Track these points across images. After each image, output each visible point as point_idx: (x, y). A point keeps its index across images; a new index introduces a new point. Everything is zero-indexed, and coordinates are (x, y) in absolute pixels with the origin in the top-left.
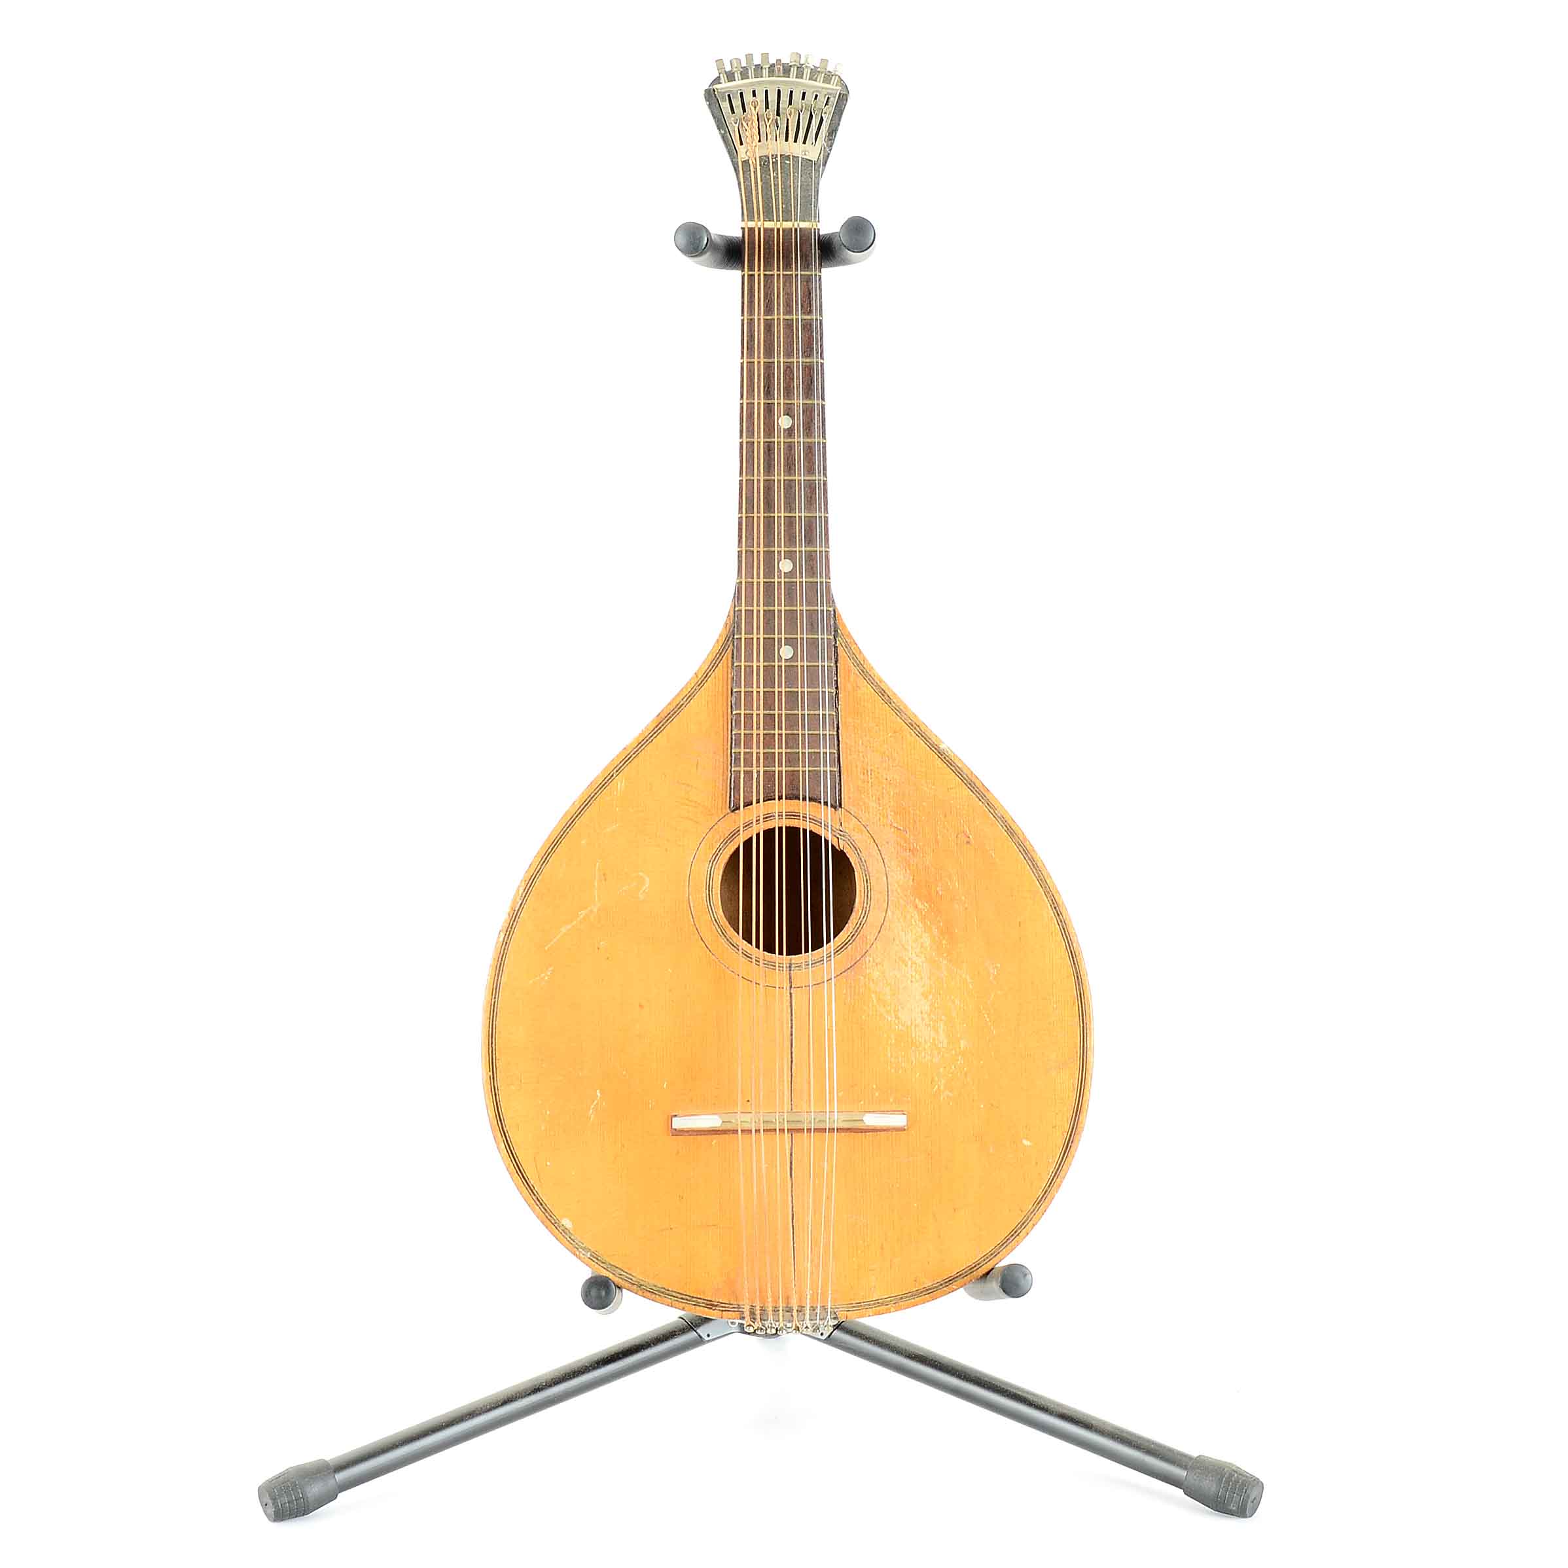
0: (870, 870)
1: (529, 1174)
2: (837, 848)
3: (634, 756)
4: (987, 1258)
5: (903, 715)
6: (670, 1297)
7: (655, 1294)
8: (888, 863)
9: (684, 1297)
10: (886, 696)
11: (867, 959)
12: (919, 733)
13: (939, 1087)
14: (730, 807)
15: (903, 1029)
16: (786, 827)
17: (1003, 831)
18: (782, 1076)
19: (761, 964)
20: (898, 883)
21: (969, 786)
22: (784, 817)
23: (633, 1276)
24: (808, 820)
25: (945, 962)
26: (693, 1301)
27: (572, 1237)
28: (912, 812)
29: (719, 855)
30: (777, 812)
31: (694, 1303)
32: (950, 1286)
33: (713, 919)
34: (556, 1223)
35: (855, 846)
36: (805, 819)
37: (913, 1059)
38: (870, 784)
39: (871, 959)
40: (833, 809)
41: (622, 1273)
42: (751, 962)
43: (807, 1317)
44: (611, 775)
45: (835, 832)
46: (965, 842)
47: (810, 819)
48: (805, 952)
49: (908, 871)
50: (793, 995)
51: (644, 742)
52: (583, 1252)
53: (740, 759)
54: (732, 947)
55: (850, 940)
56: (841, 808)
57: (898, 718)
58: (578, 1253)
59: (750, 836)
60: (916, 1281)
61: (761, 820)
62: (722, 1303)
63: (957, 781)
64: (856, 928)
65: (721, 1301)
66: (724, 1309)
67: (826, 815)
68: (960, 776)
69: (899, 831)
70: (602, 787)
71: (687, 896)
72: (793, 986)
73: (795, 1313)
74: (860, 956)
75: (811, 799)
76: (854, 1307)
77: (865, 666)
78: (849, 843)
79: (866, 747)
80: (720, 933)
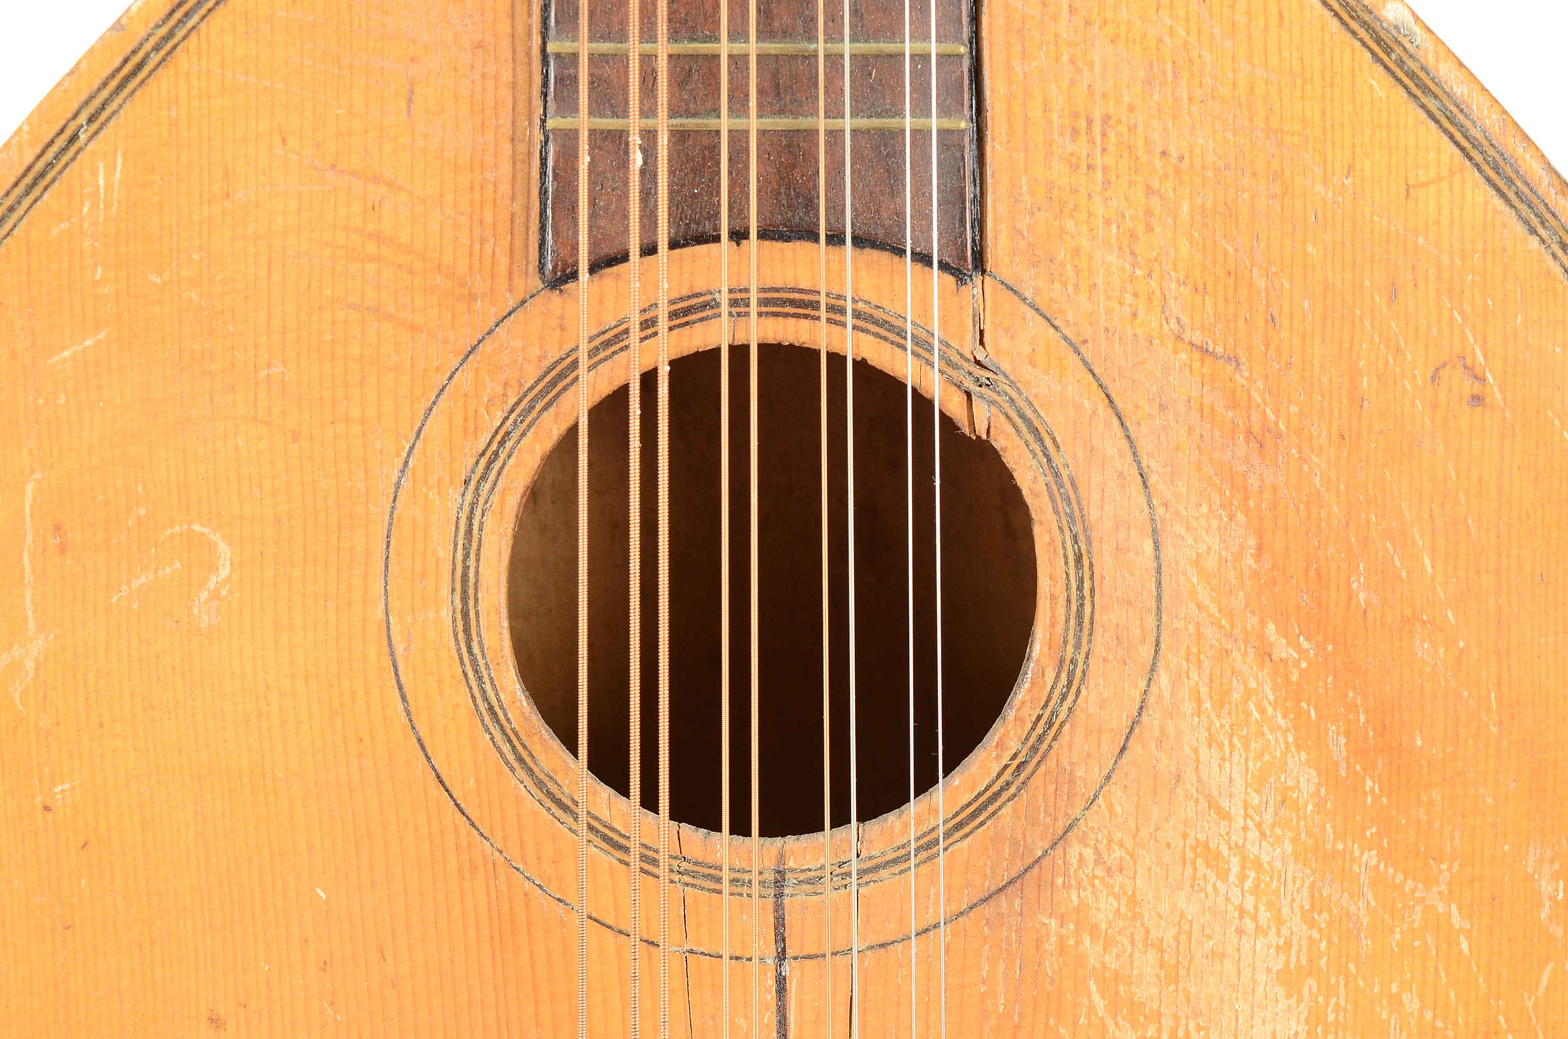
0: (1093, 514)
2: (967, 431)
8: (1164, 489)
11: (1074, 852)
14: (541, 267)
19: (662, 871)
20: (1197, 563)
21: (1492, 174)
22: (754, 308)
24: (849, 320)
25: (1371, 857)
28: (1262, 283)
29: (502, 456)
30: (725, 289)
33: (483, 707)
35: (1037, 423)
36: (838, 317)
38: (1099, 176)
39: (1089, 853)
40: (950, 279)
42: (627, 864)
44: (68, 133)
45: (956, 366)
46: (1467, 396)
47: (857, 315)
49: (1240, 517)
50: (792, 987)
53: (575, 79)
54: (555, 809)
55: (1008, 784)
56: (984, 272)
59: (622, 382)
61: (663, 323)
63: (1445, 157)
64: (1033, 739)
67: (923, 301)
68: (1458, 136)
69: (1208, 361)
70: (34, 183)
71: (381, 615)
72: (790, 952)
74: (1046, 845)
75: (859, 241)
78: (1013, 414)
80: (511, 757)
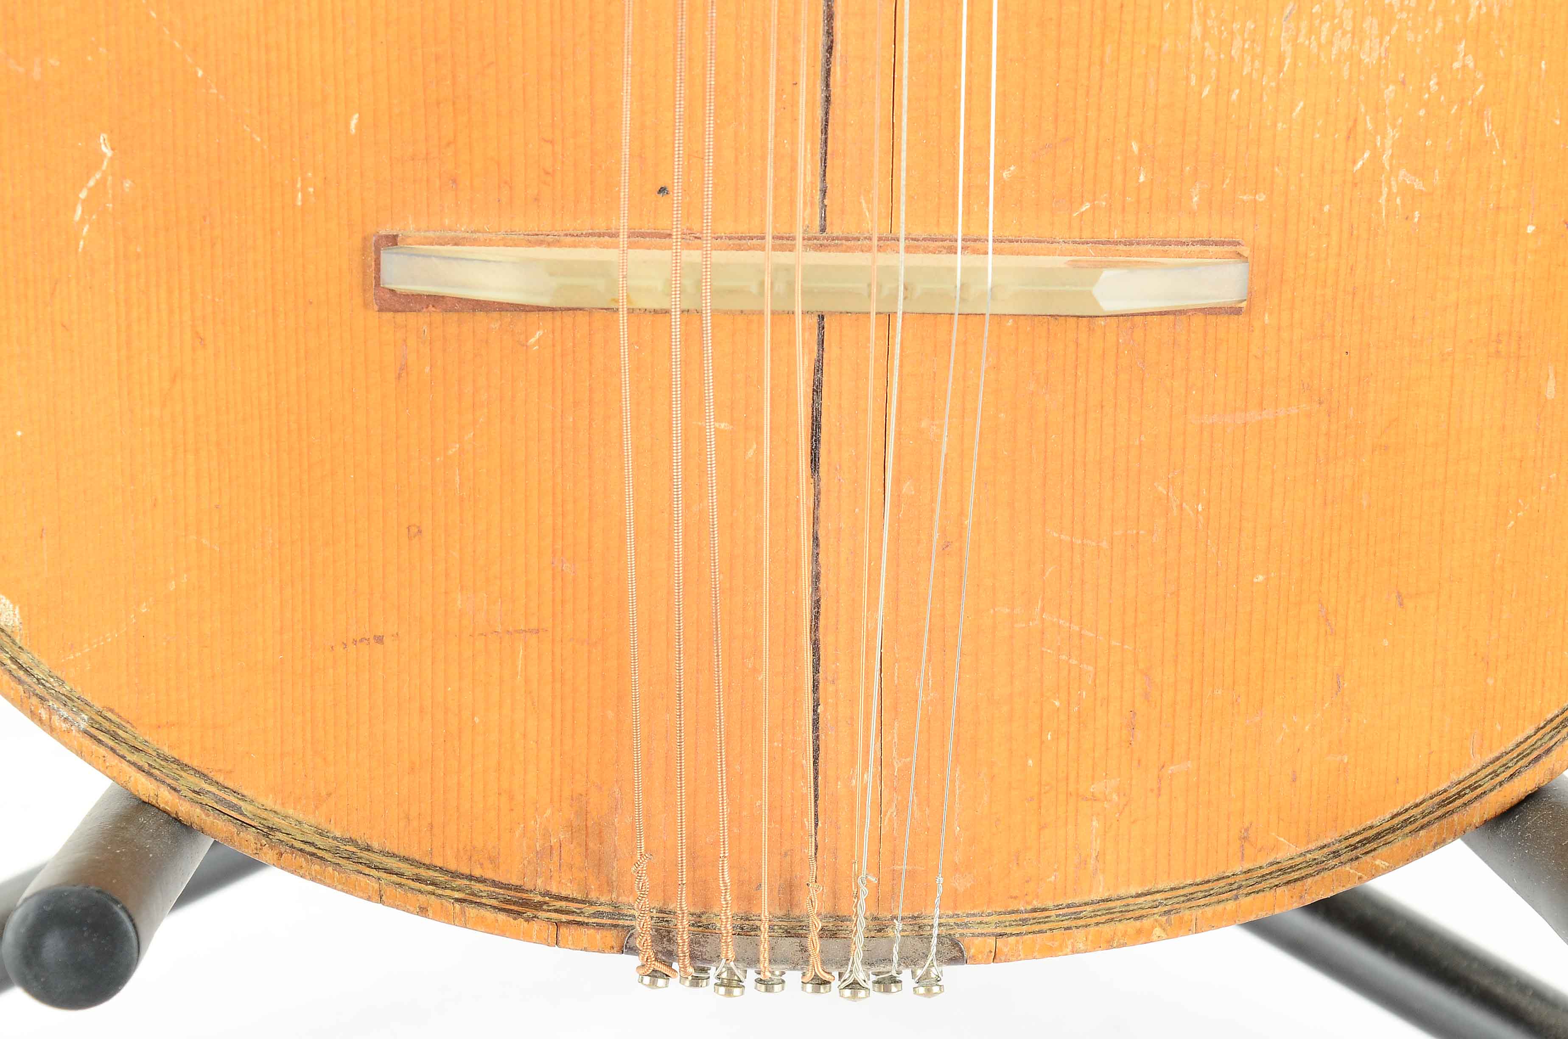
4: (1506, 766)
6: (374, 872)
7: (322, 858)
9: (424, 873)
13: (1376, 156)
18: (786, 107)
23: (243, 798)
26: (459, 888)
27: (23, 658)
31: (457, 895)
32: (1368, 858)
37: (1287, 48)
43: (858, 953)
52: (64, 712)
58: (44, 715)
60: (1245, 838)
62: (558, 898)
65: (554, 890)
66: (564, 918)
73: (814, 942)
76: (1024, 922)
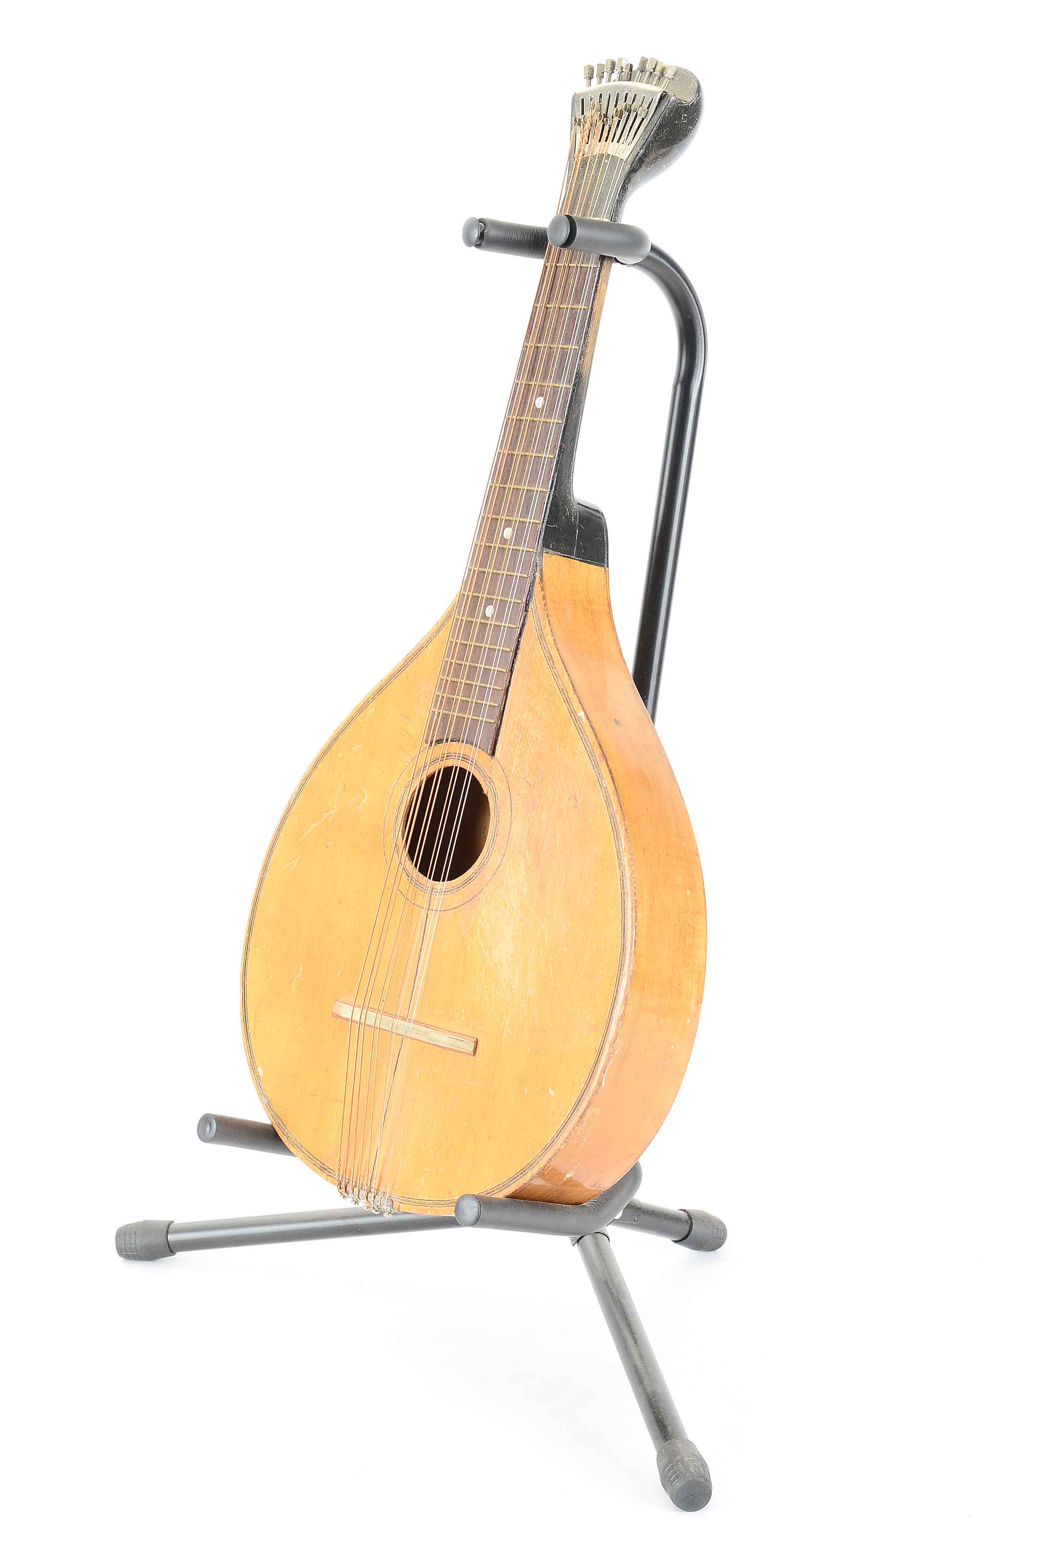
0: (500, 816)
1: (250, 1025)
2: (484, 793)
3: (385, 687)
5: (559, 680)
6: (302, 1153)
7: (294, 1147)
8: (515, 813)
10: (551, 662)
11: (481, 897)
12: (566, 699)
13: (504, 1024)
14: (426, 743)
15: (493, 965)
16: (460, 767)
17: (604, 800)
19: (414, 883)
20: (517, 833)
21: (589, 754)
22: (459, 758)
24: (473, 765)
25: (533, 912)
26: (314, 1161)
27: (260, 1084)
30: (456, 753)
31: (314, 1163)
34: (255, 1069)
36: (471, 764)
37: (493, 994)
38: (519, 739)
39: (484, 897)
40: (488, 756)
41: (281, 1123)
42: (409, 880)
45: (486, 778)
46: (574, 806)
47: (474, 763)
48: (443, 881)
49: (527, 825)
51: (393, 677)
52: (264, 1098)
55: (473, 877)
56: (494, 755)
57: (555, 683)
58: (261, 1098)
59: (434, 771)
60: (449, 1192)
61: (444, 758)
62: (330, 1169)
63: (582, 748)
64: (480, 867)
65: (329, 1167)
66: (329, 1174)
67: (485, 762)
69: (529, 786)
70: (361, 711)
71: (385, 814)
72: (430, 908)
74: (477, 892)
76: (405, 1201)
77: (544, 632)
78: (492, 790)
79: (526, 705)
80: (396, 851)
